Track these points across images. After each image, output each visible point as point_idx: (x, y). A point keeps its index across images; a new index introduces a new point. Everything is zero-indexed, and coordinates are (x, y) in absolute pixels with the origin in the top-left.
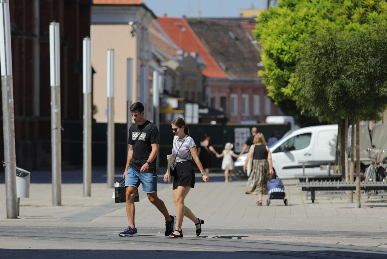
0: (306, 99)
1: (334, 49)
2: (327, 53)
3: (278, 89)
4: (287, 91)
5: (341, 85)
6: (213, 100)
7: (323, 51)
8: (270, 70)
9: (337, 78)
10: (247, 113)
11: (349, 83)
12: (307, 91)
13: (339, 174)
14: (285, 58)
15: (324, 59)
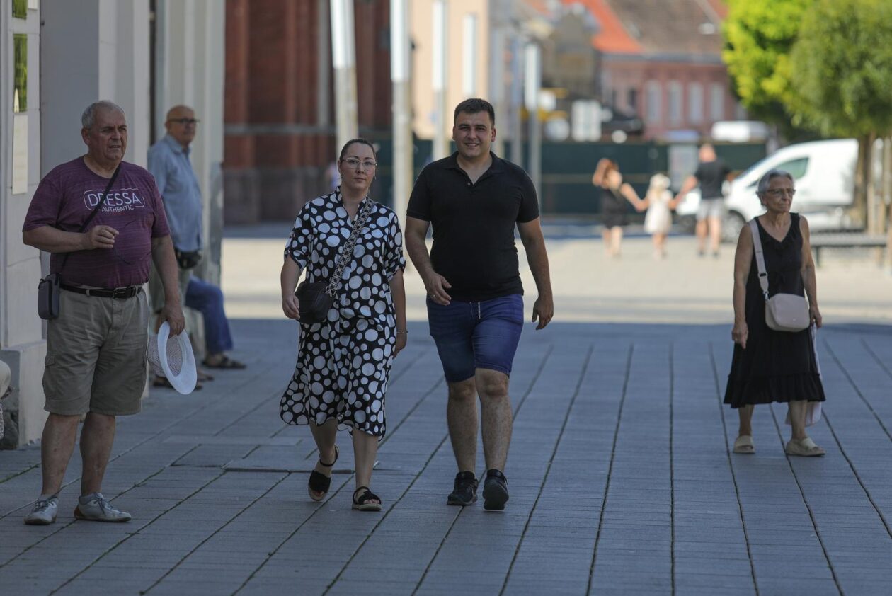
0: (806, 101)
1: (855, 20)
2: (843, 29)
3: (758, 81)
4: (773, 86)
5: (867, 81)
6: (614, 94)
7: (836, 24)
8: (745, 50)
9: (860, 67)
10: (677, 117)
11: (878, 76)
12: (811, 88)
13: (859, 224)
14: (771, 32)
15: (838, 37)
